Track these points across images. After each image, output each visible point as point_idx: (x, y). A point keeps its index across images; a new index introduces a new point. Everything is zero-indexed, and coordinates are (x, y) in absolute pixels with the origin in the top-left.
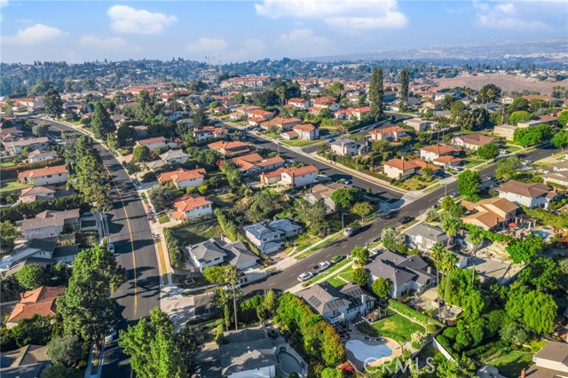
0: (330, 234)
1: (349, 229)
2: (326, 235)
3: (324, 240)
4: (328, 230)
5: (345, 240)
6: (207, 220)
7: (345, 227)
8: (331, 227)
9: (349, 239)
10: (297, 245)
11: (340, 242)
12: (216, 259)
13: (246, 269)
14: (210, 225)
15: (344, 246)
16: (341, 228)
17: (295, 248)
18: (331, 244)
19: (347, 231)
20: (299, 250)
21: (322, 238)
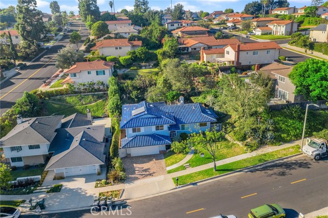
0: (273, 144)
1: (319, 141)
2: (262, 143)
3: (254, 154)
4: (269, 134)
5: (303, 164)
6: (96, 91)
7: (309, 134)
8: (276, 130)
9: (315, 165)
10: (195, 152)
11: (288, 166)
12: (31, 147)
13: (70, 178)
14: (99, 97)
15: (298, 178)
16: (298, 137)
17: (189, 157)
18: (266, 166)
19: (312, 144)
20: (192, 164)
21: (251, 147)
